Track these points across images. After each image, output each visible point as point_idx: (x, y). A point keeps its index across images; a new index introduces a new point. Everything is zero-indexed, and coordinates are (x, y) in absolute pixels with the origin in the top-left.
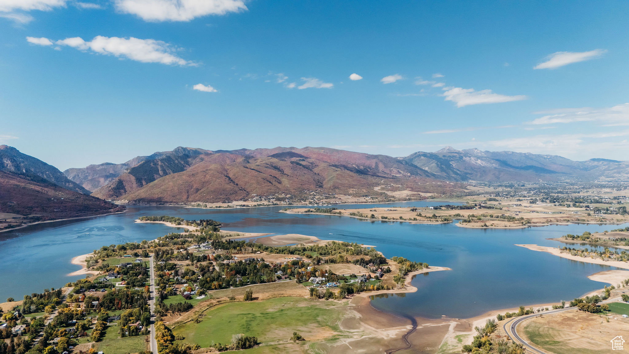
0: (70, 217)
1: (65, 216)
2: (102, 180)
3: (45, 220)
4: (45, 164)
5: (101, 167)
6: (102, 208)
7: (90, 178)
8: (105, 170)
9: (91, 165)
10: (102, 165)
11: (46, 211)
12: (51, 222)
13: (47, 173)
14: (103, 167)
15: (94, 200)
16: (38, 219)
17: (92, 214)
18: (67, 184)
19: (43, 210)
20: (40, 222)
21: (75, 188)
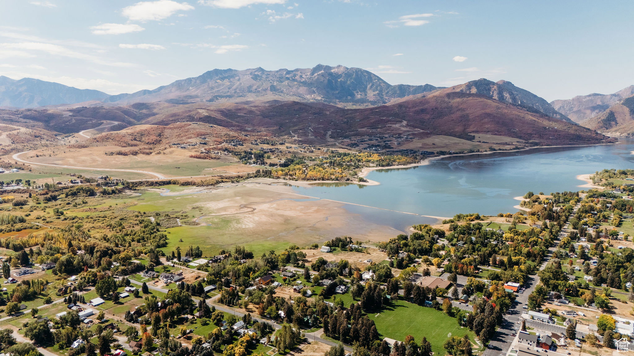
0: (564, 144)
1: (559, 143)
2: (588, 112)
3: (542, 146)
4: (535, 96)
5: (588, 98)
6: (593, 138)
7: (575, 109)
8: (592, 101)
9: (577, 96)
10: (590, 96)
11: (543, 138)
12: (548, 148)
13: (537, 104)
14: (590, 98)
15: (585, 130)
16: (536, 144)
17: (584, 143)
18: (555, 115)
19: (541, 137)
20: (538, 147)
21: (562, 119)
